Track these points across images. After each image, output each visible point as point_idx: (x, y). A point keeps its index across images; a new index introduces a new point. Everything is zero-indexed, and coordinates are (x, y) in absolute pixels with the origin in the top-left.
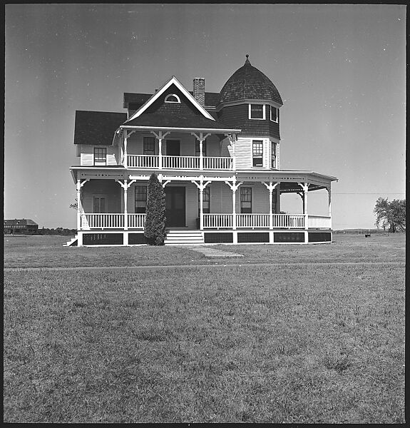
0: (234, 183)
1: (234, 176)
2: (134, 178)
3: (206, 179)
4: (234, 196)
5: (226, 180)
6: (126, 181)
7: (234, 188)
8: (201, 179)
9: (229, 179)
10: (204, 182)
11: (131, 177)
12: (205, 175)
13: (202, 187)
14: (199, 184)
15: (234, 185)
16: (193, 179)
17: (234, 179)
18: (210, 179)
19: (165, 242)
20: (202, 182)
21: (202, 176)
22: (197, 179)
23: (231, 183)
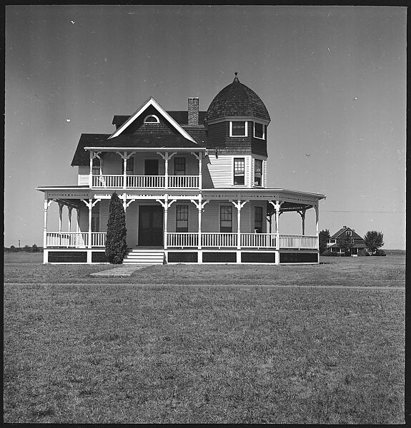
0: (200, 201)
1: (200, 195)
2: (99, 198)
3: (171, 198)
4: (200, 214)
5: (192, 198)
6: (90, 200)
7: (200, 207)
8: (166, 197)
9: (195, 198)
10: (169, 201)
11: (96, 197)
12: (170, 193)
13: (166, 206)
14: (164, 203)
15: (200, 204)
16: (157, 198)
17: (199, 198)
18: (175, 198)
19: (124, 260)
20: (166, 200)
21: (166, 195)
22: (162, 197)
23: (197, 201)
